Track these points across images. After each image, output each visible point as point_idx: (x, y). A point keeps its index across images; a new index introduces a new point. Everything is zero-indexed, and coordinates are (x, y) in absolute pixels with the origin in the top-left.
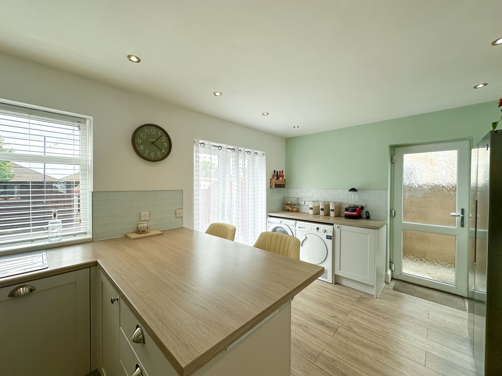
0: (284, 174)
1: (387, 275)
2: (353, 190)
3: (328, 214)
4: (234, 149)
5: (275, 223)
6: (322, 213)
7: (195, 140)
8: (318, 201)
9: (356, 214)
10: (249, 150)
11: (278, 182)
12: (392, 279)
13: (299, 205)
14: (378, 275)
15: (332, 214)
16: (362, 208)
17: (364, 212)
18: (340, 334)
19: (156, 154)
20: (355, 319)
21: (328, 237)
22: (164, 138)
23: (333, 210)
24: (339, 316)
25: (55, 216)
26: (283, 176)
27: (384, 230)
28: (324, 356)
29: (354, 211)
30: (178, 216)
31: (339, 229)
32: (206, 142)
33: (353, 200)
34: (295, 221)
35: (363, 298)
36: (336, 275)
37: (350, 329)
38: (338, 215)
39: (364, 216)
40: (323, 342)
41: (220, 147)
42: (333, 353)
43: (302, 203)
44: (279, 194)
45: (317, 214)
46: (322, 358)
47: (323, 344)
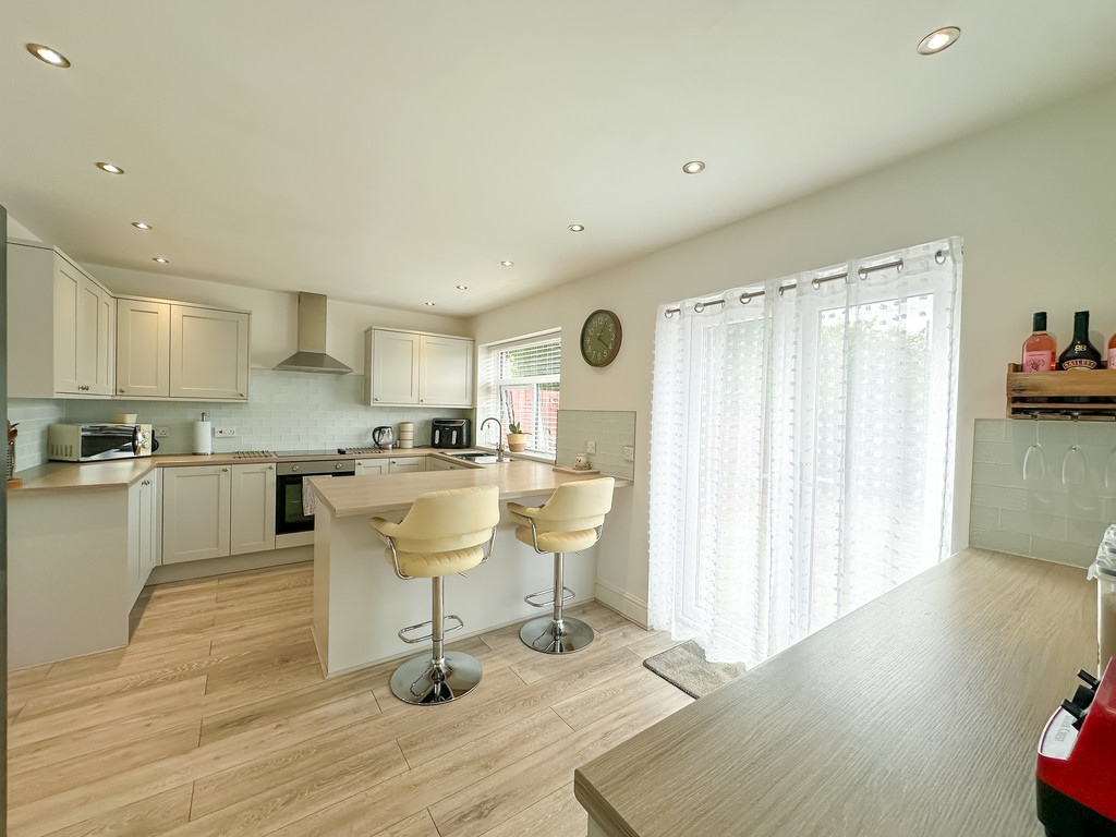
19: (602, 355)
22: (611, 325)
30: (626, 457)
40: (427, 781)
42: (390, 783)
46: (395, 757)
47: (422, 776)
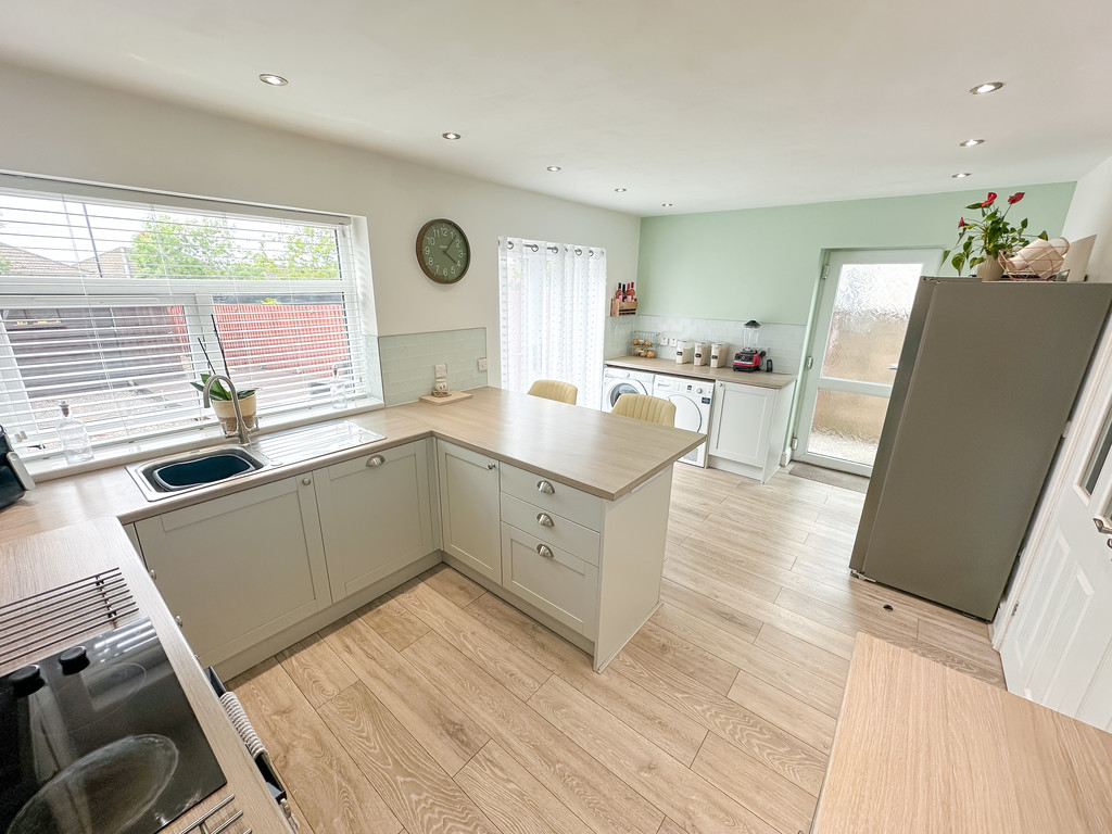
0: (635, 288)
1: (783, 455)
2: (753, 324)
3: (706, 364)
4: (555, 248)
5: (619, 377)
6: (697, 361)
7: (499, 238)
8: (693, 341)
9: (753, 364)
10: (579, 247)
11: (625, 305)
12: (792, 461)
13: (658, 345)
14: (771, 455)
15: (714, 363)
16: (763, 354)
17: (765, 360)
18: (711, 520)
19: (449, 271)
20: (731, 505)
21: (705, 401)
22: (458, 241)
23: (716, 357)
24: (712, 503)
25: (335, 372)
26: (632, 293)
27: (790, 391)
28: (691, 539)
29: (750, 360)
30: (481, 369)
31: (722, 389)
32: (515, 240)
33: (751, 340)
34: (652, 375)
35: (744, 484)
36: (710, 456)
37: (723, 515)
38: (722, 366)
39: (764, 367)
41: (536, 246)
42: (702, 537)
43: (663, 342)
44: (625, 326)
45: (689, 362)
